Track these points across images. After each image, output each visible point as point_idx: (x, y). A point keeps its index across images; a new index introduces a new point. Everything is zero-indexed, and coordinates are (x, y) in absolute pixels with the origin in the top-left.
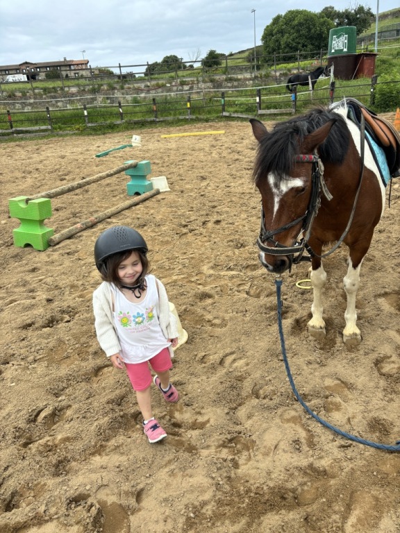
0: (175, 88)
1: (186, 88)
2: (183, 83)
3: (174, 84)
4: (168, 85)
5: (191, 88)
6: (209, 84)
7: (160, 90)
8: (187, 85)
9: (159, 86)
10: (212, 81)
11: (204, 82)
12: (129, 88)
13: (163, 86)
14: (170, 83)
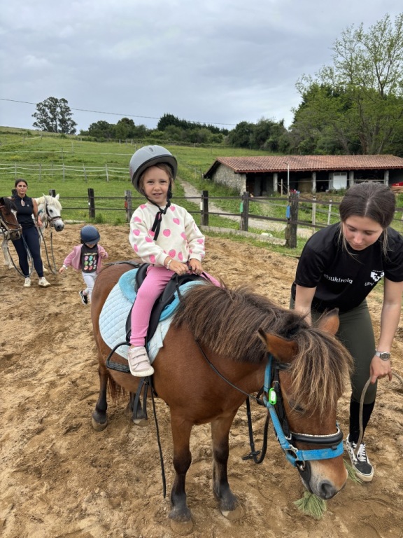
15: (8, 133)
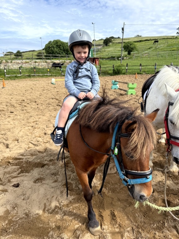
0: (33, 64)
1: (37, 64)
2: (35, 62)
3: (32, 62)
4: (30, 62)
5: (39, 64)
6: (45, 63)
7: (27, 64)
8: (37, 63)
9: (26, 62)
10: (46, 62)
11: (43, 62)
12: (15, 62)
13: (28, 62)
14: (31, 62)
15: (168, 38)
